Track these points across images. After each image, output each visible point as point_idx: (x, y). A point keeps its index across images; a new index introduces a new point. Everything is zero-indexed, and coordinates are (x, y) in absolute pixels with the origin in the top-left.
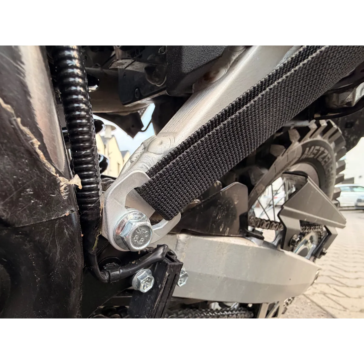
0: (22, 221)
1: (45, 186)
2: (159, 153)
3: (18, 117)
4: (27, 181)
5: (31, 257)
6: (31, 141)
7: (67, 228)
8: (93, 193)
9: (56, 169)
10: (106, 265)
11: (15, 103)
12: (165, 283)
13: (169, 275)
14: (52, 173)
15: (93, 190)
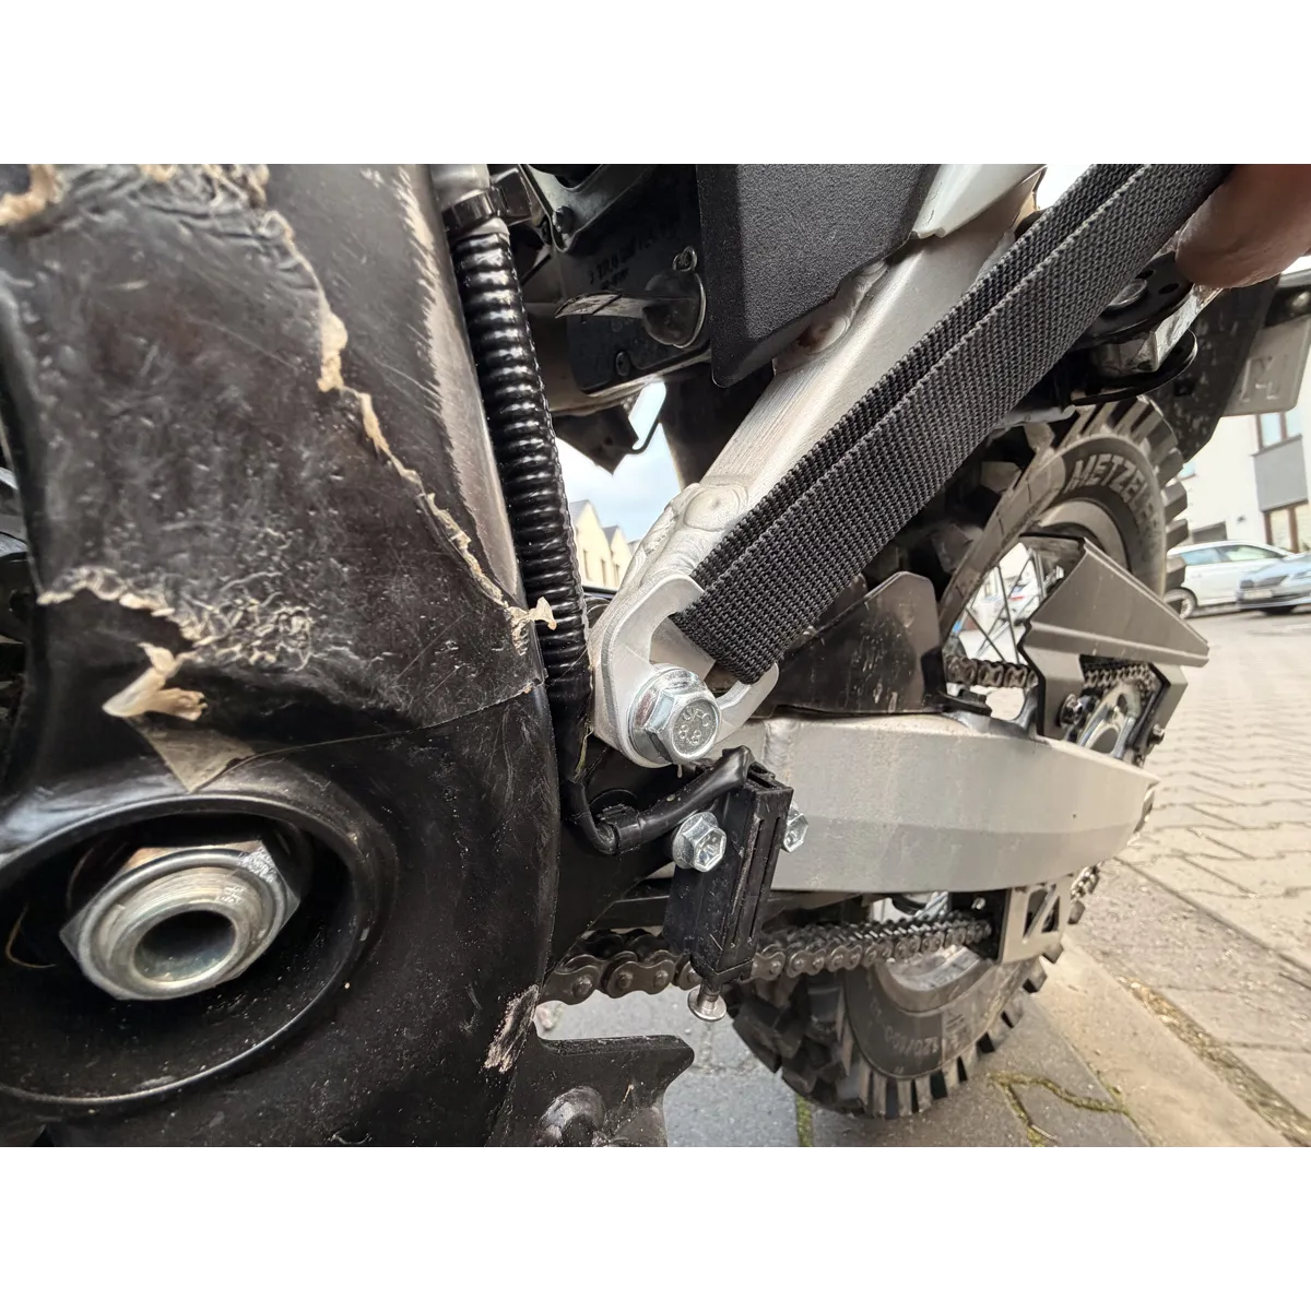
0: (436, 713)
1: (482, 632)
2: (715, 527)
3: (428, 491)
4: (446, 624)
5: (449, 797)
6: (453, 538)
7: (527, 721)
8: (571, 637)
9: (503, 592)
10: (602, 813)
11: (421, 464)
12: (753, 843)
13: (761, 822)
14: (495, 600)
15: (570, 630)
